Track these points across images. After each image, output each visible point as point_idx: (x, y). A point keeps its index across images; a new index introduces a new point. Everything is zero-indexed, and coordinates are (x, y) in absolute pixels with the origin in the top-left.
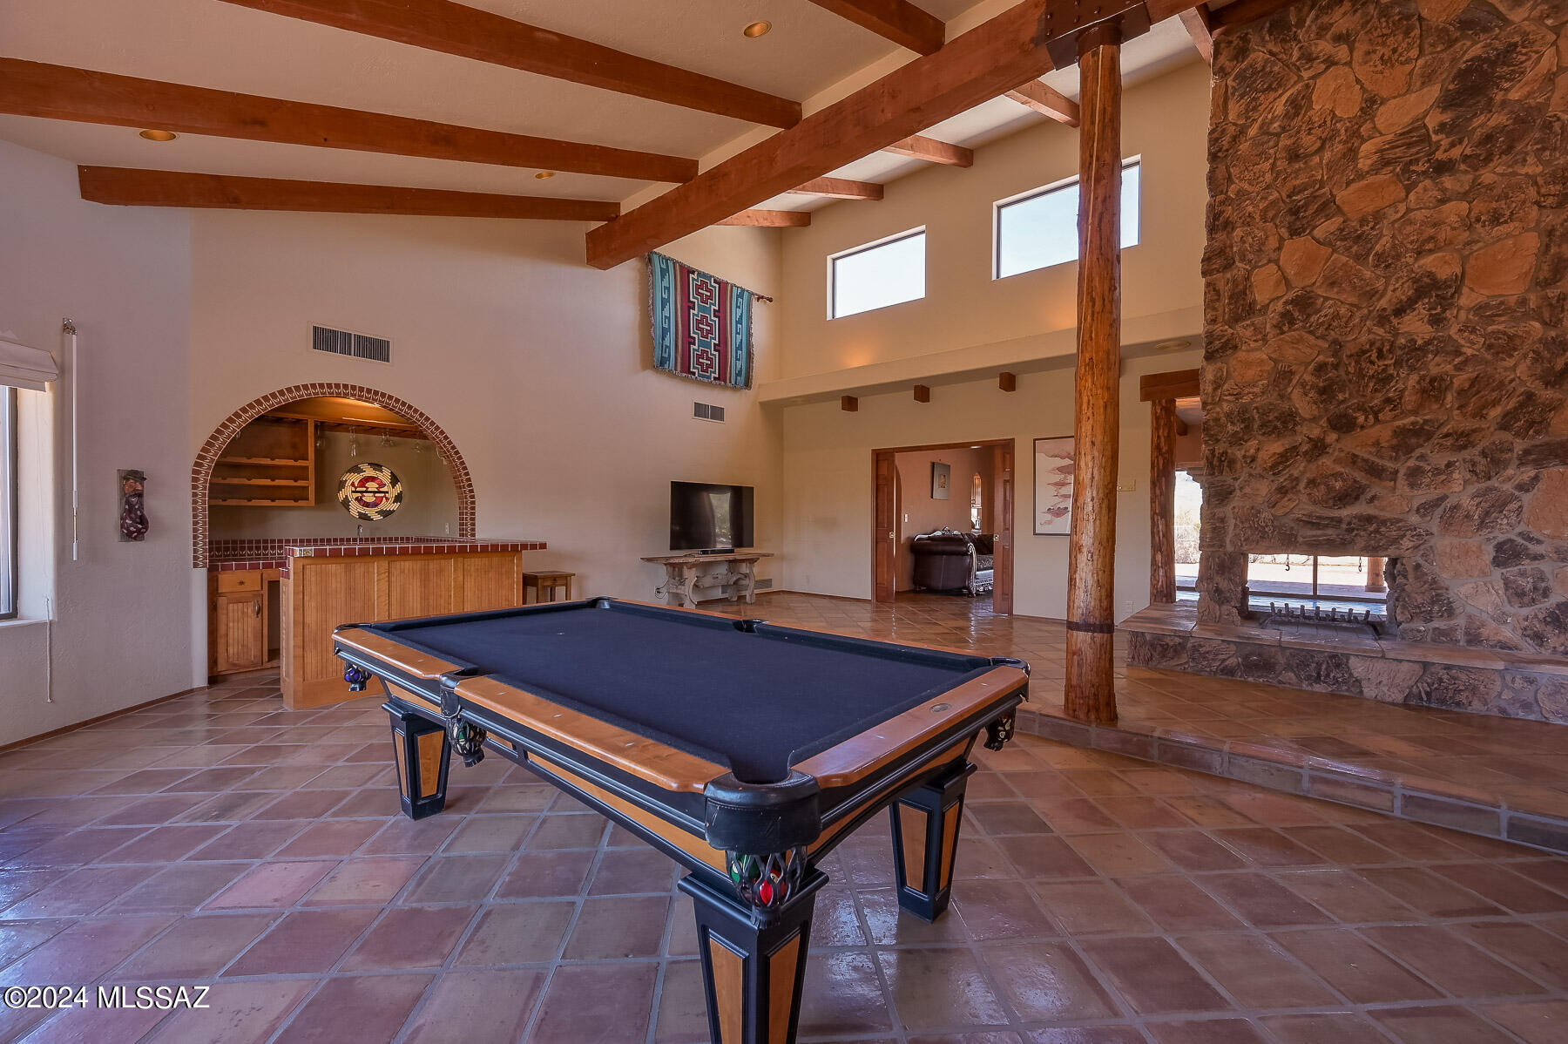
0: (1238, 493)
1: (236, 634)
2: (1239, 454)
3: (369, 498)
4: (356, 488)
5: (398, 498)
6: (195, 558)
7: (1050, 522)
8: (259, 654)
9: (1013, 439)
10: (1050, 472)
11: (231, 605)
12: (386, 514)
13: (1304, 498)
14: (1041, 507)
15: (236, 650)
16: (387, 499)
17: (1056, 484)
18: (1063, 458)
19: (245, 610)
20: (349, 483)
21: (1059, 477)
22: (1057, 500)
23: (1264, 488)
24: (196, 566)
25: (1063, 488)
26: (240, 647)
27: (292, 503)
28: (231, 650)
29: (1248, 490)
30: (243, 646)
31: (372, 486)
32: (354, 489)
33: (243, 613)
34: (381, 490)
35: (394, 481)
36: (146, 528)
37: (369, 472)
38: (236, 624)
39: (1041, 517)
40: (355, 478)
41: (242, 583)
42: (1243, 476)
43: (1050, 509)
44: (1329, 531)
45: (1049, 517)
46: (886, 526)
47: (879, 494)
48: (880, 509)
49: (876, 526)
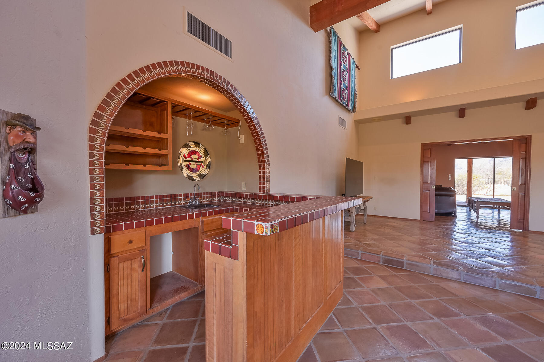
1: (126, 291)
3: (193, 166)
4: (186, 158)
5: (209, 166)
6: (93, 224)
8: (144, 304)
11: (122, 264)
12: (201, 176)
15: (126, 305)
16: (203, 166)
19: (133, 266)
20: (182, 155)
24: (93, 232)
26: (129, 302)
27: (157, 168)
28: (122, 306)
30: (131, 300)
31: (195, 157)
32: (185, 159)
33: (131, 269)
34: (200, 160)
35: (207, 154)
36: (41, 196)
37: (193, 148)
38: (125, 281)
40: (185, 151)
41: (131, 242)
46: (429, 182)
47: (424, 166)
48: (424, 174)
49: (423, 183)
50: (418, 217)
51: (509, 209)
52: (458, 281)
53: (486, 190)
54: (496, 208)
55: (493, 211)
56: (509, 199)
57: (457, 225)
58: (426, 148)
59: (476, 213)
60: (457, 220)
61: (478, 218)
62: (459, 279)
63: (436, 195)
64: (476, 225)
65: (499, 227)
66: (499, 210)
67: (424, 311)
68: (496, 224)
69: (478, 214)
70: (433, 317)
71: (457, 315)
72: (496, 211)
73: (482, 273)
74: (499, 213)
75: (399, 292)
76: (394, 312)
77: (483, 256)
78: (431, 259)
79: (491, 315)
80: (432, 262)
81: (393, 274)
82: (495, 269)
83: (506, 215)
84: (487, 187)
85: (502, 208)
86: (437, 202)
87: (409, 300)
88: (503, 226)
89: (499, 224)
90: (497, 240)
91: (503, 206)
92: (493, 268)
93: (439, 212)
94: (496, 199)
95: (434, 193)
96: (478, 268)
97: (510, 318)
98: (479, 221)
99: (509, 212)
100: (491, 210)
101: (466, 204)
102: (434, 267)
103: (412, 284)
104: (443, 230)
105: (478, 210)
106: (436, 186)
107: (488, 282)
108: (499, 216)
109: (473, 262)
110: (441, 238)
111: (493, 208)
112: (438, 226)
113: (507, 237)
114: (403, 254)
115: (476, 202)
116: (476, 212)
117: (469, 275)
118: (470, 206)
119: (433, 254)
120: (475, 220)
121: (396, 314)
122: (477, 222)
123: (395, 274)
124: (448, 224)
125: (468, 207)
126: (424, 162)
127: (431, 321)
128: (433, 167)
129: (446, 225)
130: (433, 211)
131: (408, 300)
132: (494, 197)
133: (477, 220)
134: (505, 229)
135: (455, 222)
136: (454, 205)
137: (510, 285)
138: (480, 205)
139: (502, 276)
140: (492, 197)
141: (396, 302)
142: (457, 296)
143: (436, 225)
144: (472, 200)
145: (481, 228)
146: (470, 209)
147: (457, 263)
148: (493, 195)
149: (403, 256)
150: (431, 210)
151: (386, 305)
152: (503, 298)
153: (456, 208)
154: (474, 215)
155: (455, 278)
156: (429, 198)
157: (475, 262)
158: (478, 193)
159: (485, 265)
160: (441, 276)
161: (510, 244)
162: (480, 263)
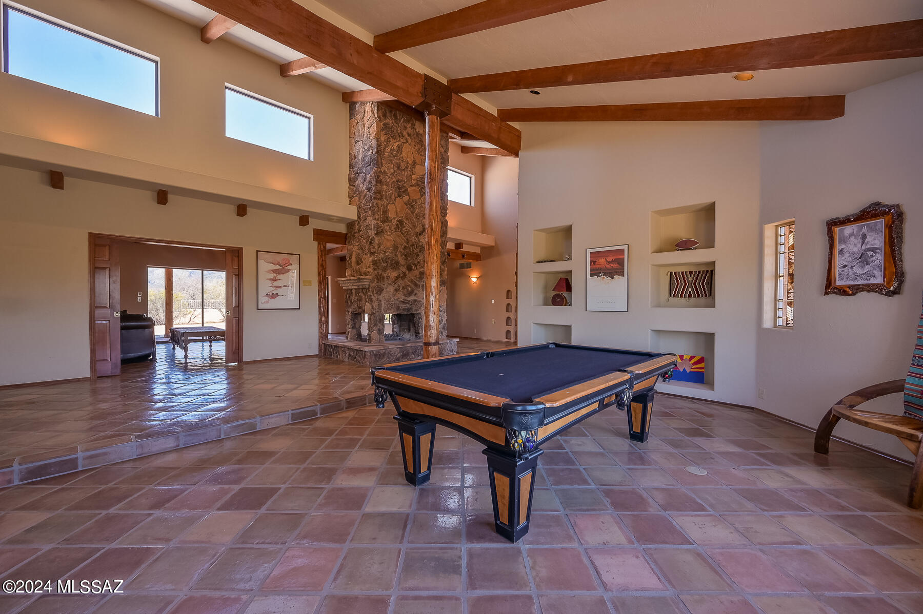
0: (385, 290)
2: (385, 275)
7: (267, 302)
9: (242, 248)
10: (267, 272)
13: (401, 293)
14: (262, 293)
17: (270, 279)
18: (275, 265)
21: (272, 276)
22: (272, 289)
23: (391, 289)
25: (275, 282)
29: (388, 289)
39: (262, 299)
42: (386, 284)
43: (267, 294)
44: (407, 305)
45: (267, 299)
46: (108, 306)
47: (96, 276)
48: (97, 290)
49: (94, 307)
50: (87, 373)
51: (224, 340)
52: (177, 450)
53: (189, 317)
54: (206, 340)
55: (203, 345)
56: (223, 326)
57: (158, 372)
58: (97, 242)
59: (183, 350)
60: (157, 365)
61: (186, 357)
62: (177, 446)
63: (122, 328)
64: (185, 368)
65: (213, 364)
66: (211, 343)
67: (135, 512)
68: (207, 362)
69: (186, 352)
70: (151, 512)
71: (182, 491)
72: (207, 344)
73: (206, 426)
74: (211, 346)
75: (80, 512)
76: (78, 546)
77: (202, 405)
78: (131, 434)
79: (220, 469)
80: (133, 438)
81: (56, 489)
82: (220, 415)
83: (220, 349)
84: (190, 312)
85: (214, 340)
86: (123, 340)
87: (104, 512)
88: (217, 362)
89: (211, 361)
90: (214, 381)
91: (215, 337)
92: (216, 414)
93: (126, 358)
94: (206, 327)
95: (119, 325)
96: (200, 420)
97: (240, 462)
98: (189, 361)
99: (224, 343)
100: (200, 344)
101: (168, 339)
102: (138, 444)
103: (103, 487)
104: (140, 385)
105: (186, 346)
106: (121, 311)
107: (212, 435)
108: (211, 350)
109: (192, 416)
110: (138, 397)
111: (203, 340)
112: (129, 380)
113: (223, 374)
114: (74, 445)
115: (183, 335)
116: (184, 348)
117: (191, 435)
118: (174, 341)
119: (132, 425)
120: (183, 361)
121: (85, 546)
122: (186, 363)
123: (59, 487)
124: (144, 374)
125: (170, 343)
126: (94, 268)
127: (151, 518)
128: (114, 278)
129: (143, 376)
130: (117, 356)
131: (101, 513)
132: (203, 326)
133: (186, 360)
134: (220, 365)
135: (154, 368)
136: (152, 342)
137: (235, 427)
138: (189, 338)
139: (225, 420)
140: (201, 325)
141: (78, 530)
142: (180, 468)
143: (123, 381)
144: (176, 331)
145: (193, 370)
146: (174, 345)
147: (172, 425)
148: (201, 322)
149: (74, 450)
150: (113, 356)
151: (58, 546)
152: (228, 445)
153: (154, 347)
154: (179, 353)
155: (171, 447)
156: (108, 335)
157: (195, 415)
158: (181, 322)
159: (207, 414)
160: (151, 452)
161: (226, 382)
162: (201, 414)
